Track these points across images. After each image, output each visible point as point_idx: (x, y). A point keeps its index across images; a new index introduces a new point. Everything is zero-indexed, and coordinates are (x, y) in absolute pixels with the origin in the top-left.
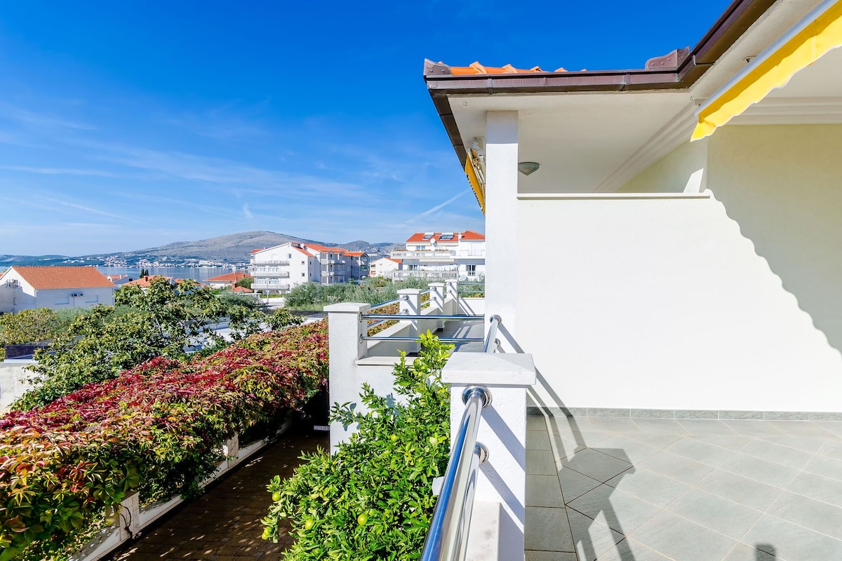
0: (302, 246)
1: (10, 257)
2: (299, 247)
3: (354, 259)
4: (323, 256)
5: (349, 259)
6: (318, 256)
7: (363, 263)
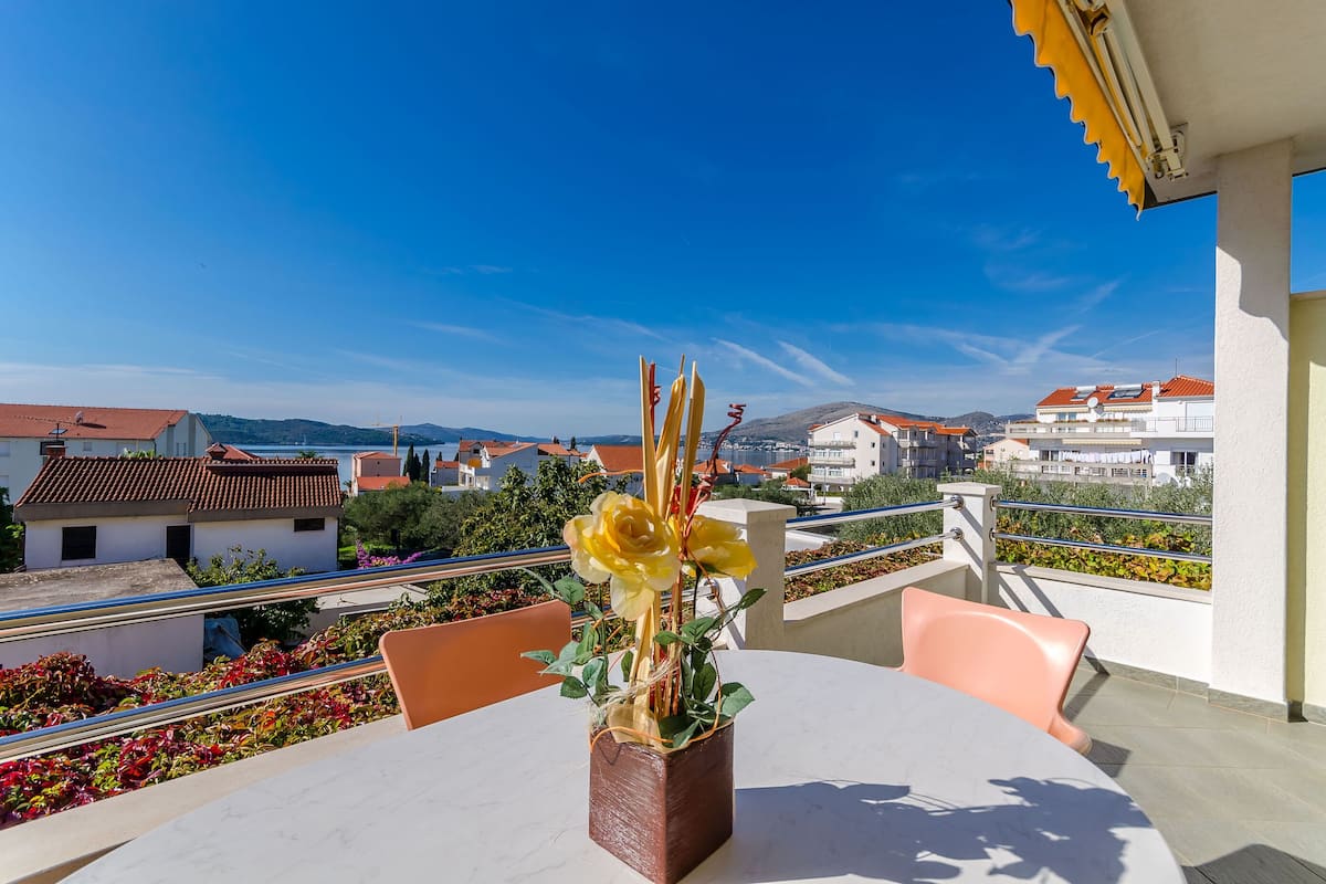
0: (873, 419)
1: (626, 437)
2: (869, 421)
3: (953, 440)
4: (902, 435)
5: (944, 441)
6: (895, 435)
7: (967, 447)
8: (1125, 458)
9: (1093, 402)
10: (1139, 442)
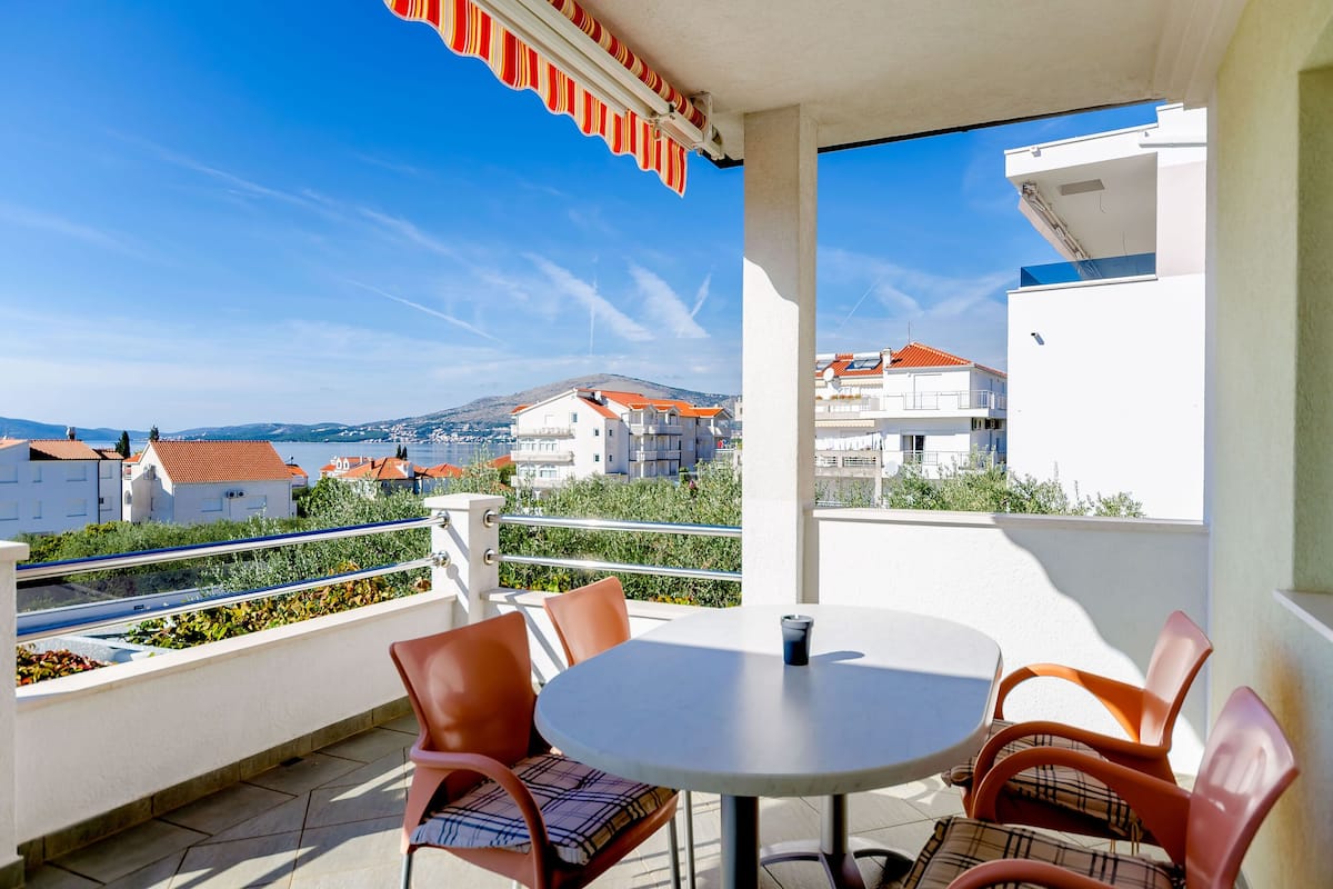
0: (598, 397)
2: (592, 400)
3: (702, 423)
4: (632, 421)
5: (691, 423)
6: (626, 418)
8: (858, 443)
9: (830, 373)
10: (872, 424)
